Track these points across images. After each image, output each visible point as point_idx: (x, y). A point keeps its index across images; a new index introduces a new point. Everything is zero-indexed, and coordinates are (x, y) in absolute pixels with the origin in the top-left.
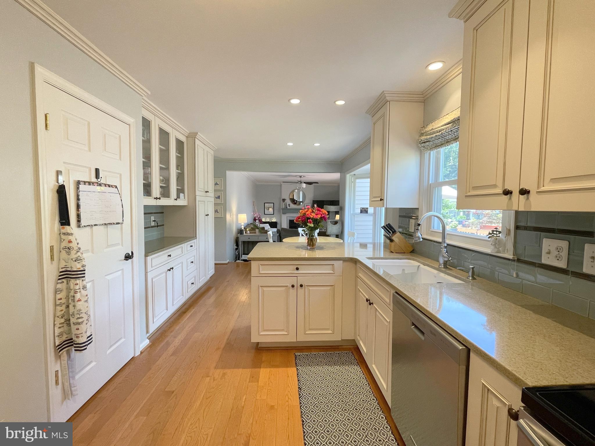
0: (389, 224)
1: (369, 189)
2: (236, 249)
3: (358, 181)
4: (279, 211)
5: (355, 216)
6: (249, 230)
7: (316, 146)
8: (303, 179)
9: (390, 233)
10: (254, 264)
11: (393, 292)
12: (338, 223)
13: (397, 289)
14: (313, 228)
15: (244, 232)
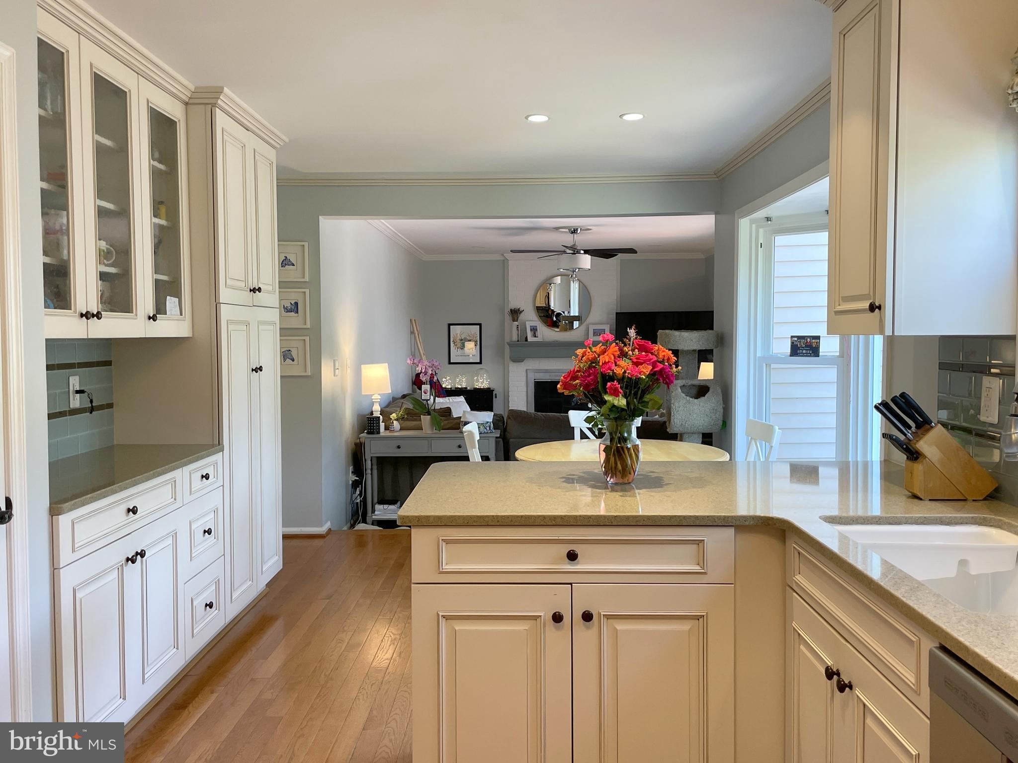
0: (903, 395)
1: (824, 268)
2: (355, 485)
3: (780, 240)
4: (500, 353)
5: (773, 366)
6: (397, 420)
7: (628, 122)
8: (581, 240)
9: (909, 427)
10: (421, 540)
11: (928, 645)
12: (711, 390)
13: (946, 635)
14: (623, 409)
15: (382, 425)
